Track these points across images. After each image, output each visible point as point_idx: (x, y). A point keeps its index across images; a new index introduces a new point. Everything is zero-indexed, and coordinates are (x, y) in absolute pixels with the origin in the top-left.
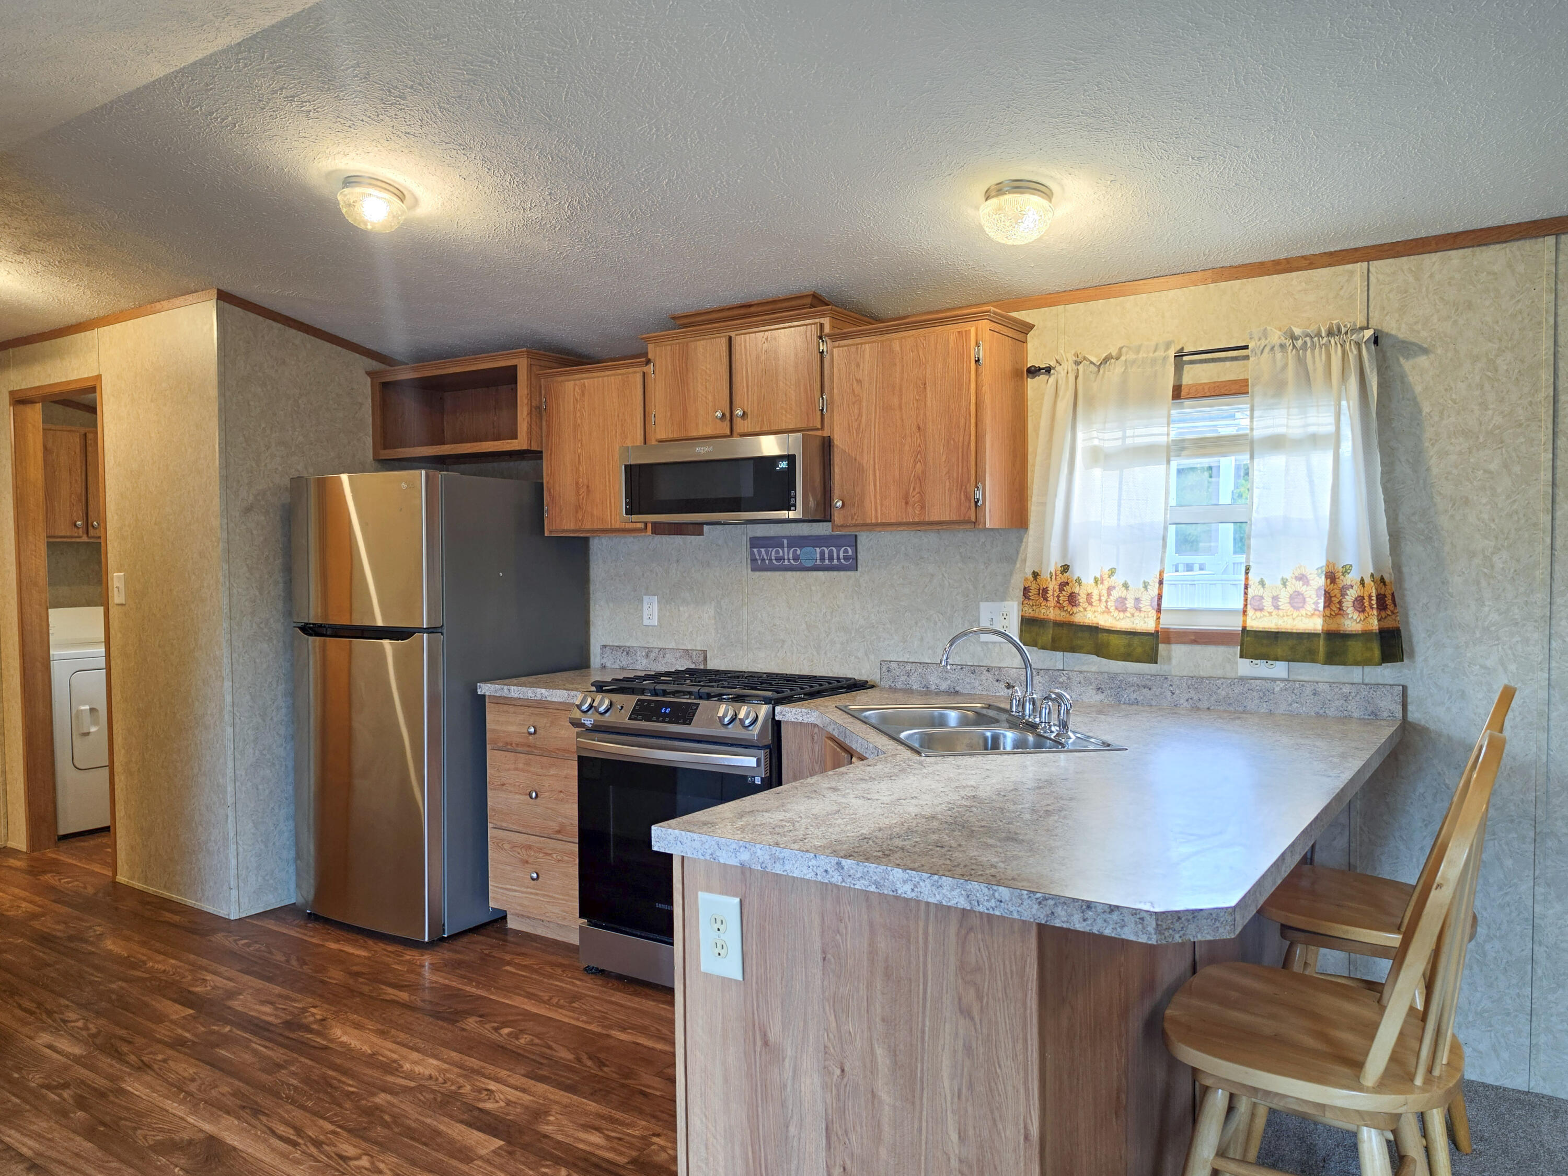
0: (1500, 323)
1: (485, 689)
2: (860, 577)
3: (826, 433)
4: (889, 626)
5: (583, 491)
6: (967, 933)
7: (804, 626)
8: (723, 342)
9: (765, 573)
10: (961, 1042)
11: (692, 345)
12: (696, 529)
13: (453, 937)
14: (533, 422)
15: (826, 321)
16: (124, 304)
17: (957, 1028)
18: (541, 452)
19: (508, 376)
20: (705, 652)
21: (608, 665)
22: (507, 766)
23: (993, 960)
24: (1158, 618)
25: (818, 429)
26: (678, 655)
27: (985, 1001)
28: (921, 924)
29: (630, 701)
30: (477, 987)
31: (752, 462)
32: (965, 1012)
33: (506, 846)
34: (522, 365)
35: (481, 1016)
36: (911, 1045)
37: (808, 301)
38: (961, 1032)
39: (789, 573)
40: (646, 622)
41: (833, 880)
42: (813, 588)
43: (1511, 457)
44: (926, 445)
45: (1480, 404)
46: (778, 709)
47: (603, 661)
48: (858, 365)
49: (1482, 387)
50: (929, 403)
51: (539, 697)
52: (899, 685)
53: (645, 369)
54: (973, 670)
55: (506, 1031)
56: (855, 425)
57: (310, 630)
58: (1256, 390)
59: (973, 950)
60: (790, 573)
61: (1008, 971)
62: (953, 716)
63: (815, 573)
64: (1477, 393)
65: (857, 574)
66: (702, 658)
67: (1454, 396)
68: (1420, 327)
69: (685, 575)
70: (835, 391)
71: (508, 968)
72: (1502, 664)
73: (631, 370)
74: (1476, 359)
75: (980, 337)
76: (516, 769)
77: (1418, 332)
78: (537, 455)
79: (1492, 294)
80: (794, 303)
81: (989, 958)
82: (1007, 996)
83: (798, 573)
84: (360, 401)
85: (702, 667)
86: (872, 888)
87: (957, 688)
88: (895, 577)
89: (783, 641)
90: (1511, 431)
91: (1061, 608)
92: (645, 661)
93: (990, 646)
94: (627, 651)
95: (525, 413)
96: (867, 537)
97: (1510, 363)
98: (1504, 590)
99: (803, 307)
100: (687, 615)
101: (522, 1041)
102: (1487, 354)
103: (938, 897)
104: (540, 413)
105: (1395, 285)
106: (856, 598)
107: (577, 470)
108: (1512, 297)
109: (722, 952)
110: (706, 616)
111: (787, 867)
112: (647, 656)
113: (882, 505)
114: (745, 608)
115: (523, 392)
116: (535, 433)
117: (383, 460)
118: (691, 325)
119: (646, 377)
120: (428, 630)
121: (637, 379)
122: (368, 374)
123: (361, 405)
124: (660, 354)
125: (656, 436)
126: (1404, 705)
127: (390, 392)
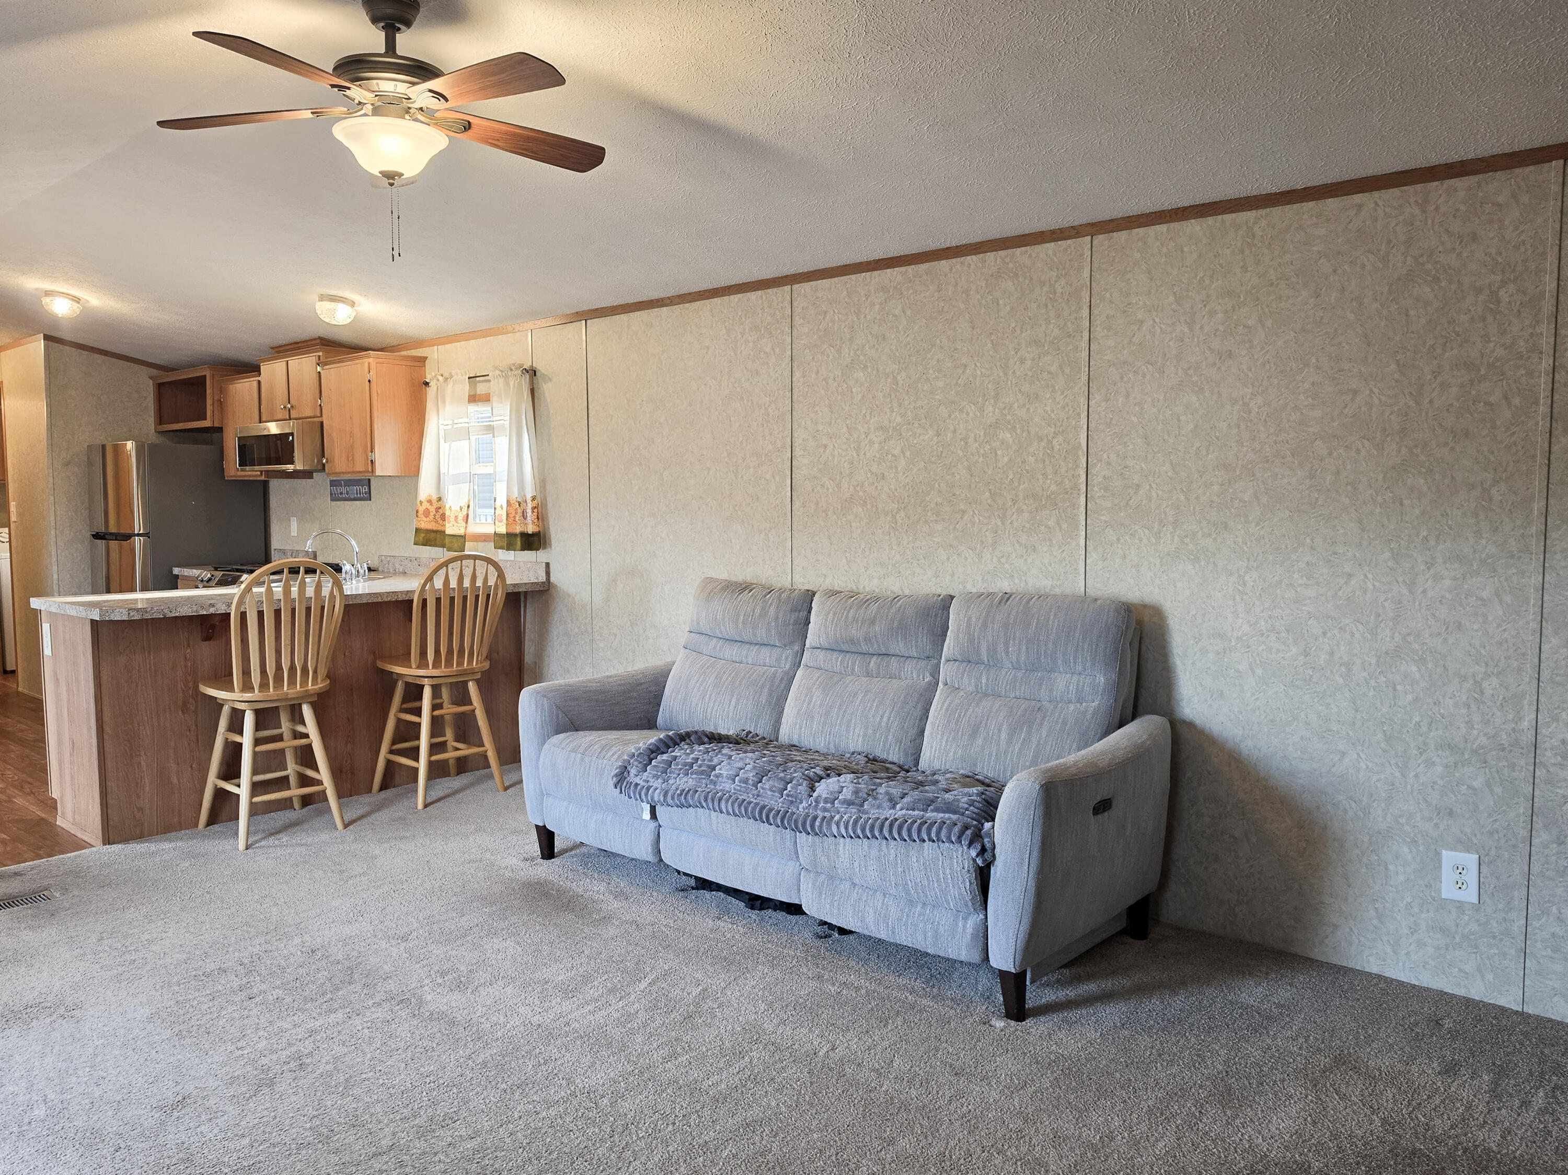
1: (176, 571)
2: (374, 504)
3: (321, 420)
4: (383, 534)
8: (284, 363)
9: (338, 502)
11: (277, 364)
14: (216, 410)
15: (320, 354)
18: (222, 428)
19: (201, 381)
25: (318, 417)
37: (318, 341)
39: (346, 502)
42: (355, 511)
43: (577, 439)
44: (353, 428)
45: (567, 410)
49: (567, 401)
50: (353, 404)
53: (259, 377)
56: (331, 416)
57: (97, 536)
58: (494, 399)
65: (371, 503)
69: (306, 504)
70: (325, 395)
72: (578, 550)
73: (254, 379)
74: (565, 385)
75: (370, 368)
78: (220, 430)
79: (568, 350)
80: (313, 342)
84: (145, 395)
88: (387, 505)
90: (576, 424)
94: (284, 552)
95: (210, 404)
97: (575, 388)
100: (308, 530)
104: (218, 404)
106: (371, 517)
110: (315, 530)
113: (340, 462)
114: (330, 524)
115: (208, 391)
116: (216, 416)
117: (159, 432)
118: (279, 352)
119: (259, 382)
120: (138, 535)
121: (255, 384)
122: (151, 378)
123: (146, 398)
124: (264, 368)
125: (264, 419)
126: (548, 573)
127: (161, 389)
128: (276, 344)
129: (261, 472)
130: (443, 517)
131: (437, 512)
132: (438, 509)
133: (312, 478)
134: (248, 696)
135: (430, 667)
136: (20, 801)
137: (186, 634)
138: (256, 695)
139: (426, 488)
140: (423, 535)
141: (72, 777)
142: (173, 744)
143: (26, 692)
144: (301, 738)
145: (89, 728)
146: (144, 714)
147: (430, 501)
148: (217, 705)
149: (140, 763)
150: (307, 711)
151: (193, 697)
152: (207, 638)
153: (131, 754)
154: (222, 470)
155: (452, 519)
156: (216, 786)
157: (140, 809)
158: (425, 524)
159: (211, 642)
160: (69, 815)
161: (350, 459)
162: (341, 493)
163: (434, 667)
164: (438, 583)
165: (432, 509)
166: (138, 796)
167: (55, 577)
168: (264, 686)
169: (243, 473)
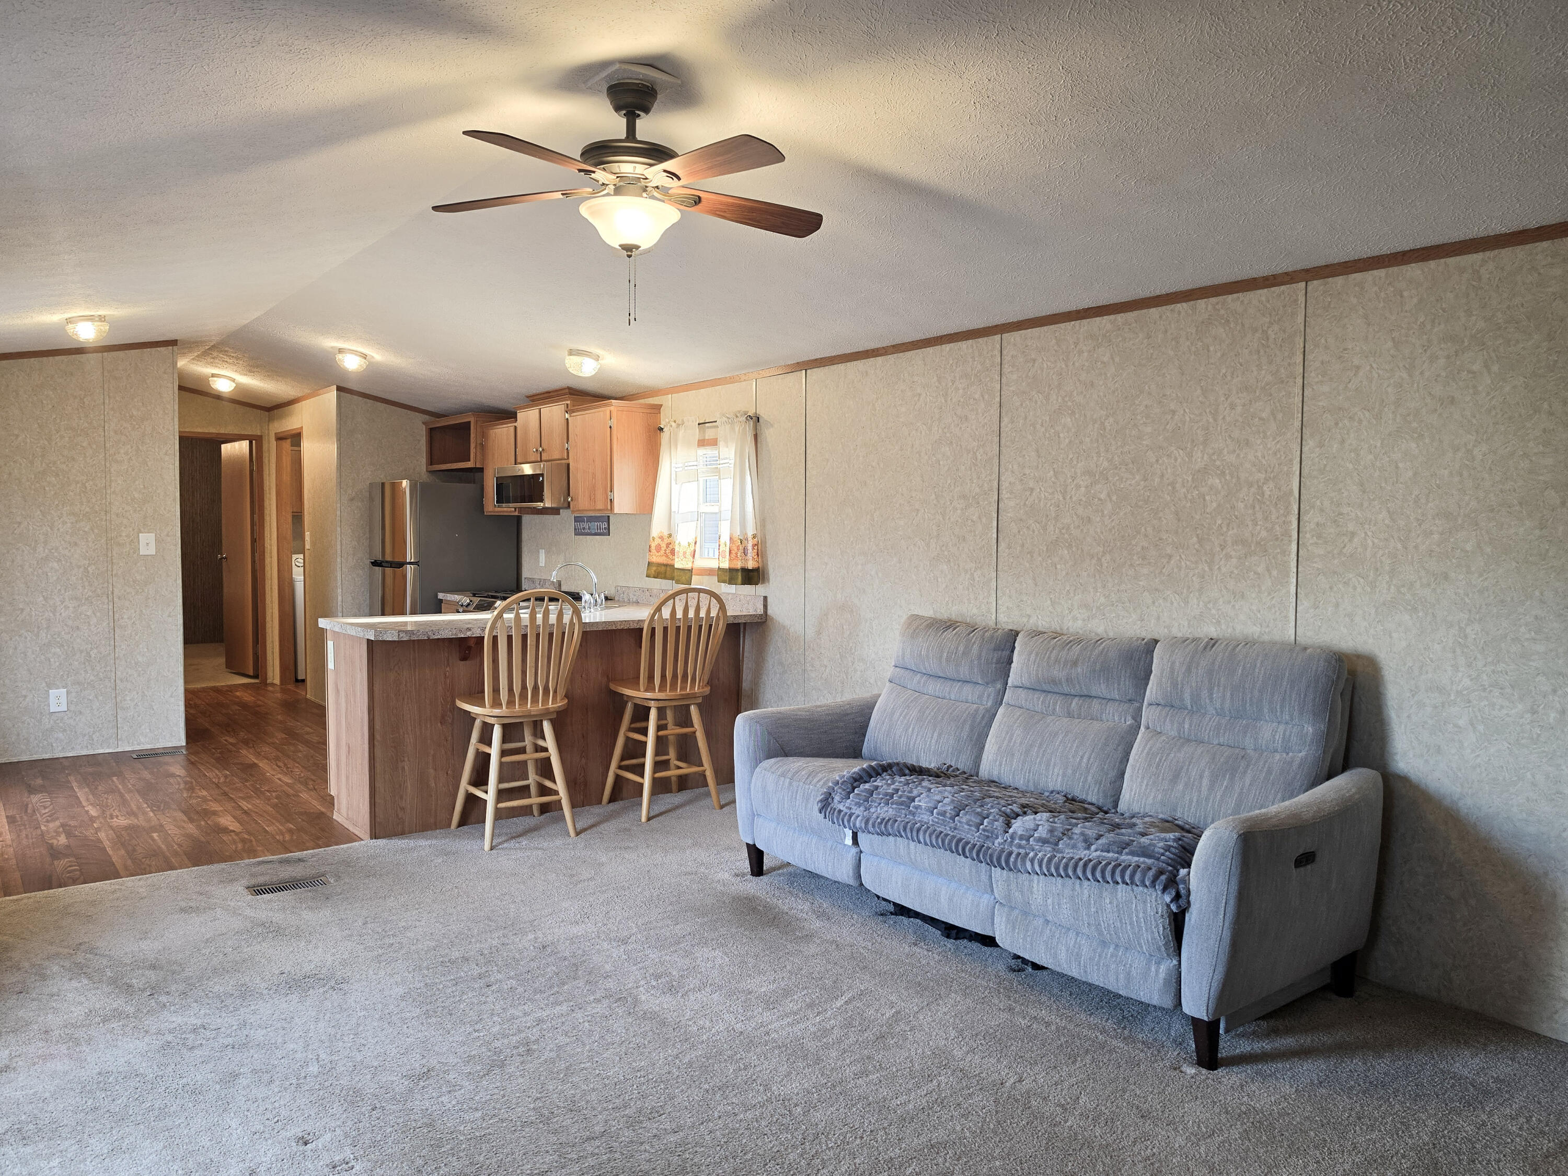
1: (440, 596)
3: (569, 461)
4: (619, 566)
8: (540, 411)
9: (581, 537)
11: (531, 411)
14: (478, 452)
15: (569, 402)
16: (307, 391)
18: (483, 468)
19: (467, 426)
25: (565, 459)
31: (527, 477)
34: (472, 420)
37: (567, 391)
39: (588, 536)
40: (541, 565)
42: (596, 545)
53: (516, 423)
56: (576, 458)
57: (375, 563)
58: (721, 444)
63: (596, 537)
65: (610, 537)
68: (770, 413)
69: (552, 537)
70: (571, 440)
73: (511, 423)
75: (612, 415)
77: (770, 416)
78: (481, 470)
79: (789, 399)
83: (591, 537)
84: (418, 438)
88: (622, 539)
91: (667, 556)
94: (533, 581)
95: (474, 447)
98: (792, 547)
100: (555, 560)
104: (480, 447)
106: (610, 550)
108: (795, 399)
112: (540, 584)
113: (583, 500)
114: (573, 556)
115: (472, 436)
116: (478, 458)
117: (430, 472)
118: (533, 401)
119: (516, 427)
120: (410, 563)
121: (512, 429)
122: (424, 423)
123: (419, 441)
124: (520, 415)
125: (519, 461)
126: (765, 606)
127: (432, 433)
128: (531, 394)
129: (515, 509)
130: (673, 552)
131: (667, 547)
132: (668, 545)
133: (559, 514)
134: (497, 712)
135: (657, 691)
136: (304, 795)
137: (446, 654)
138: (503, 711)
139: (658, 527)
140: (654, 568)
141: (347, 778)
142: (432, 752)
143: (313, 699)
144: (542, 751)
145: (363, 734)
146: (409, 724)
147: (661, 538)
148: (470, 719)
149: (403, 768)
150: (547, 727)
151: (450, 711)
152: (464, 659)
153: (397, 760)
154: (482, 506)
155: (681, 554)
156: (467, 791)
157: (403, 809)
158: (657, 558)
159: (467, 662)
160: (344, 811)
161: (592, 498)
162: (584, 529)
163: (659, 691)
164: (666, 613)
165: (664, 546)
166: (401, 797)
167: (340, 598)
168: (511, 703)
169: (499, 509)
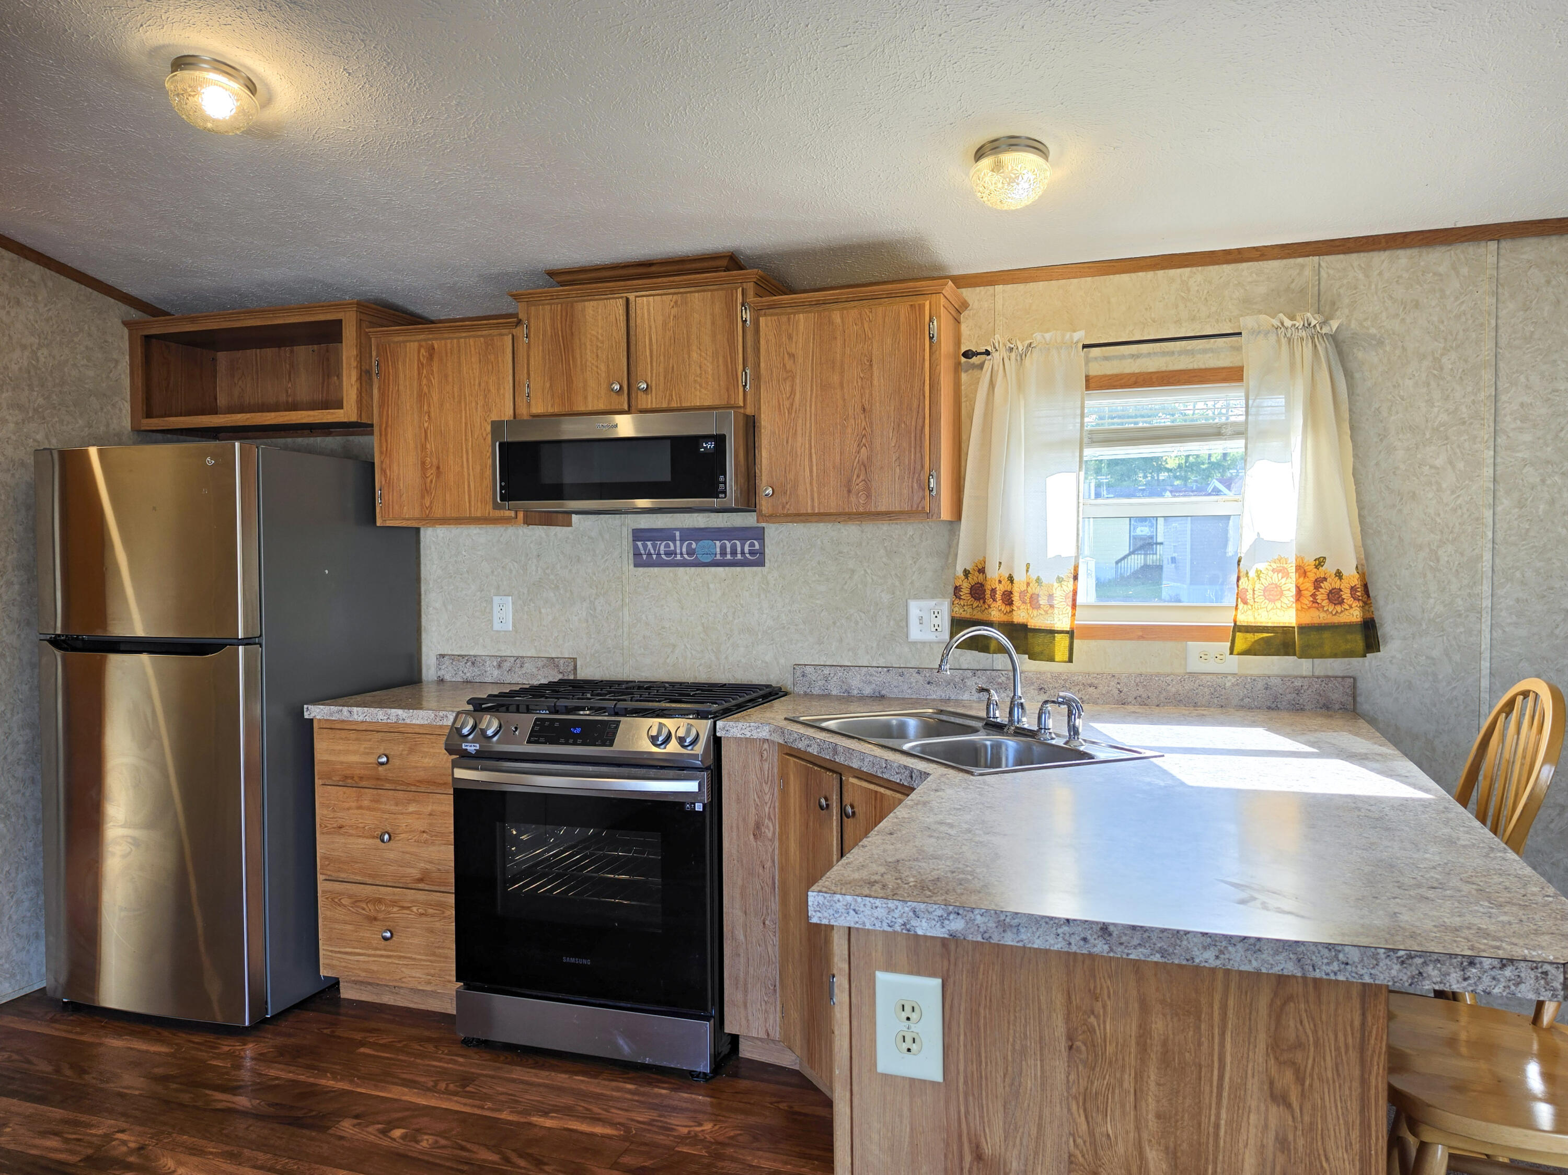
0: (1445, 323)
1: (314, 712)
2: (768, 573)
3: (749, 411)
4: (802, 626)
5: (431, 473)
6: (1285, 1004)
7: (700, 628)
8: (621, 303)
9: (652, 569)
10: (1272, 1135)
11: (579, 306)
12: (564, 519)
13: (276, 1017)
14: (364, 390)
15: (749, 286)
17: (1266, 1119)
18: (372, 425)
20: (575, 659)
21: (448, 677)
22: (346, 805)
23: (1320, 1033)
24: (1073, 615)
25: (740, 407)
26: (540, 664)
27: (1307, 1083)
28: (1217, 997)
29: (527, 721)
30: (334, 1079)
31: (669, 442)
32: (1279, 1098)
33: (345, 901)
34: (349, 320)
35: (357, 1117)
36: (1199, 1144)
37: (724, 263)
38: (1273, 1123)
40: (497, 626)
41: (1096, 950)
42: (711, 586)
43: (1455, 453)
44: (871, 427)
45: (1427, 401)
46: (720, 724)
47: (441, 673)
48: (790, 337)
49: (1428, 384)
50: (875, 382)
51: (393, 719)
52: (816, 691)
53: (514, 331)
54: (902, 671)
55: (397, 1133)
56: (787, 403)
59: (1292, 1023)
60: (682, 569)
61: (1342, 1045)
62: (912, 723)
63: (713, 569)
64: (1424, 390)
65: (764, 570)
66: (571, 667)
67: (1402, 393)
68: (1369, 323)
69: (548, 571)
70: (762, 365)
71: (362, 1050)
72: (1447, 655)
73: (496, 332)
74: (1423, 357)
75: (933, 312)
76: (360, 808)
77: (1368, 328)
79: (1438, 295)
80: (705, 264)
81: (1315, 1032)
82: (1339, 1075)
83: (693, 569)
84: (115, 356)
85: (572, 677)
86: (1157, 958)
87: (883, 692)
88: (810, 573)
89: (674, 646)
90: (1455, 428)
92: (496, 673)
93: (919, 646)
94: (473, 661)
95: (354, 378)
96: (777, 529)
97: (1455, 362)
98: (1449, 582)
99: (716, 269)
100: (550, 618)
101: (424, 1144)
102: (1433, 353)
103: (1255, 964)
104: (371, 379)
105: (1345, 282)
106: (763, 596)
107: (424, 448)
108: (1457, 298)
109: (914, 1047)
110: (576, 618)
111: (1023, 937)
112: (499, 666)
113: (819, 493)
114: (626, 609)
115: (347, 349)
116: (365, 403)
117: (144, 431)
118: (572, 283)
119: (519, 338)
120: (244, 642)
121: (506, 342)
122: (125, 323)
124: (537, 312)
126: (1354, 696)
127: (151, 346)
